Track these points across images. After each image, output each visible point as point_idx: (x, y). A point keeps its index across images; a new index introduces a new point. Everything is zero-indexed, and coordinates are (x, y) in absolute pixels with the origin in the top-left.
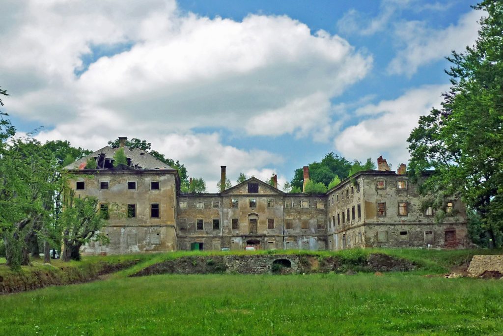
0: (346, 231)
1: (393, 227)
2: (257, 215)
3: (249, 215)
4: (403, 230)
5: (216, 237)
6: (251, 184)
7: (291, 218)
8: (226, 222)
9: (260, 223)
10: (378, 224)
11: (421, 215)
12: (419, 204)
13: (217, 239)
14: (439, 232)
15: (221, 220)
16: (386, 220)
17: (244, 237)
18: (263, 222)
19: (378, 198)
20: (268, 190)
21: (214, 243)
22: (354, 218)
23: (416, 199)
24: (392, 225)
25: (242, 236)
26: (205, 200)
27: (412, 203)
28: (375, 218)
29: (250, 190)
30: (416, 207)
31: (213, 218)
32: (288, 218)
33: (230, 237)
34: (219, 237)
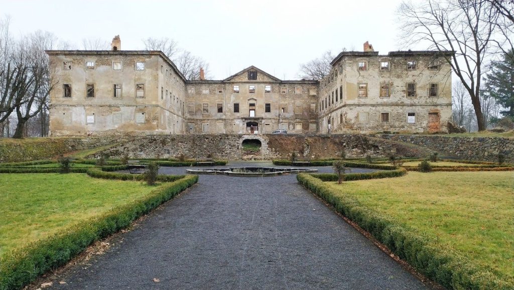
0: (331, 113)
1: (374, 108)
2: (256, 100)
3: (249, 100)
4: (385, 111)
5: (220, 119)
6: (251, 73)
7: (286, 102)
8: (228, 107)
9: (258, 107)
10: (359, 105)
11: (403, 97)
12: (403, 85)
13: (221, 121)
14: (422, 114)
15: (224, 104)
16: (368, 101)
17: (244, 120)
18: (260, 107)
19: (360, 79)
20: (265, 77)
21: (218, 124)
22: (337, 100)
23: (400, 80)
24: (373, 106)
25: (242, 119)
26: (211, 87)
27: (395, 84)
28: (357, 99)
29: (250, 78)
30: (400, 89)
31: (217, 103)
32: (283, 102)
33: (232, 120)
34: (222, 119)
